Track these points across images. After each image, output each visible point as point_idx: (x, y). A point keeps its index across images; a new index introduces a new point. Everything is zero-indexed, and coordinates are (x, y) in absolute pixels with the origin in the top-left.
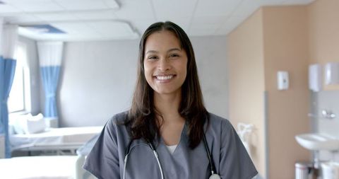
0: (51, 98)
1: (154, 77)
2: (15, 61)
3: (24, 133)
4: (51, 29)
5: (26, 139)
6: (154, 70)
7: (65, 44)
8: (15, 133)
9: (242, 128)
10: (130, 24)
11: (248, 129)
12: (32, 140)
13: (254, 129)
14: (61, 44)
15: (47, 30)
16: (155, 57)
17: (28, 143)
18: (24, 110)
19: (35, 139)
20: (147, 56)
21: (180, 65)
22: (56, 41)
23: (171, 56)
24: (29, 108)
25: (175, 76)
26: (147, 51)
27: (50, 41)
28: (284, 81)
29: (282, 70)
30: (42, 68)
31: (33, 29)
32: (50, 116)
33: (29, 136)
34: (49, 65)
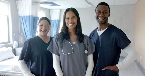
0: (55, 33)
1: (68, 24)
20: (66, 18)
21: (75, 20)
22: (57, 9)
23: (73, 18)
25: (74, 24)
26: (66, 17)
30: (52, 21)
34: (54, 19)
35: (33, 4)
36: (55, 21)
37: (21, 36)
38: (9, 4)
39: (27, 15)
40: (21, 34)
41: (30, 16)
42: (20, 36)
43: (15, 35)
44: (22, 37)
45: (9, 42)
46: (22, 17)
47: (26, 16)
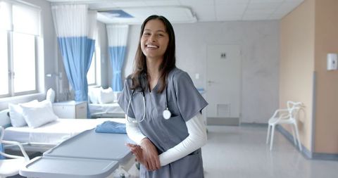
0: (117, 75)
1: (146, 46)
2: (94, 41)
3: (98, 103)
4: (122, 14)
5: (100, 107)
6: (146, 41)
7: (130, 27)
8: (91, 103)
9: (291, 106)
10: (191, 9)
11: (296, 106)
12: (105, 108)
13: (303, 107)
14: (127, 26)
15: (118, 15)
16: (149, 34)
17: (101, 111)
18: (95, 84)
19: (107, 107)
20: (144, 32)
22: (123, 24)
23: (159, 35)
24: (99, 82)
25: (158, 47)
27: (118, 24)
28: (334, 62)
29: (331, 52)
30: (111, 48)
31: (107, 14)
32: (116, 90)
33: (102, 105)
34: (116, 45)
35: (88, 13)
36: (118, 48)
37: (60, 79)
38: (40, 12)
39: (75, 36)
40: (59, 75)
41: (81, 38)
42: (57, 78)
43: (49, 75)
44: (61, 82)
45: (37, 91)
46: (65, 38)
47: (74, 38)
